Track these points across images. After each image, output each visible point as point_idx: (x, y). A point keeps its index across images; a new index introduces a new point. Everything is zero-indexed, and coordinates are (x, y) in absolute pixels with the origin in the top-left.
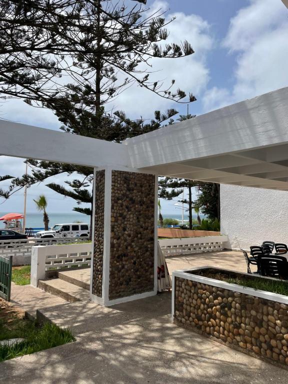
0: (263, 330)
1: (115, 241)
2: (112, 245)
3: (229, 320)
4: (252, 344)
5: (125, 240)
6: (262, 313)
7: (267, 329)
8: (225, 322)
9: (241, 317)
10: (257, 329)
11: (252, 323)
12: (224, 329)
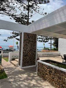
0: (61, 81)
1: (24, 52)
2: (23, 53)
3: (51, 76)
4: (57, 84)
5: (27, 51)
6: (61, 75)
7: (62, 81)
8: (50, 76)
9: (55, 75)
10: (59, 80)
11: (58, 78)
12: (50, 78)
